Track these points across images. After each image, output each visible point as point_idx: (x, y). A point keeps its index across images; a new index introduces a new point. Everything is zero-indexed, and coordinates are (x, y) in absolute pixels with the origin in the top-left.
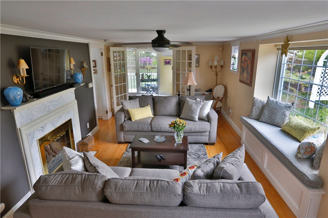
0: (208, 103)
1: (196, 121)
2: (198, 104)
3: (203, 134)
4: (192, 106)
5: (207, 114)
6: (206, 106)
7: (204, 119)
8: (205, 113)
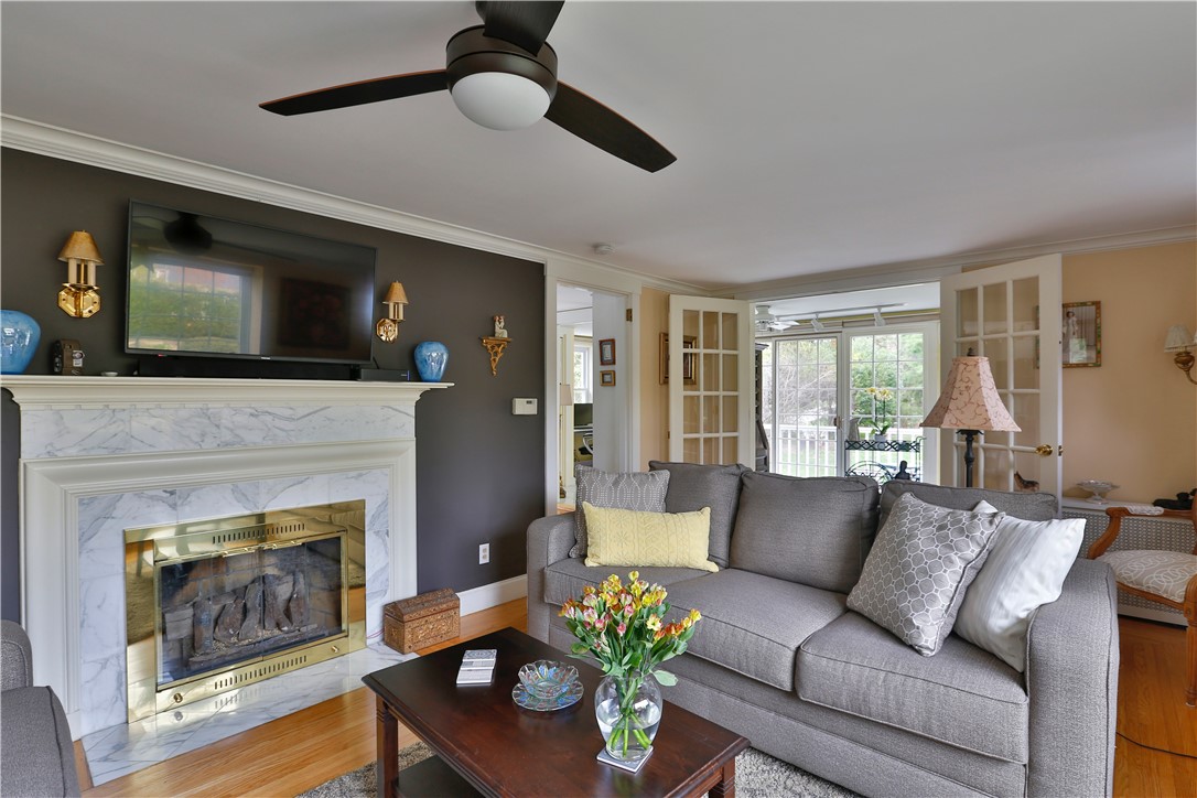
0: (1038, 533)
1: (919, 652)
2: (951, 533)
3: (965, 766)
4: (910, 537)
5: (1021, 621)
6: (1017, 557)
7: (996, 651)
8: (1001, 605)
